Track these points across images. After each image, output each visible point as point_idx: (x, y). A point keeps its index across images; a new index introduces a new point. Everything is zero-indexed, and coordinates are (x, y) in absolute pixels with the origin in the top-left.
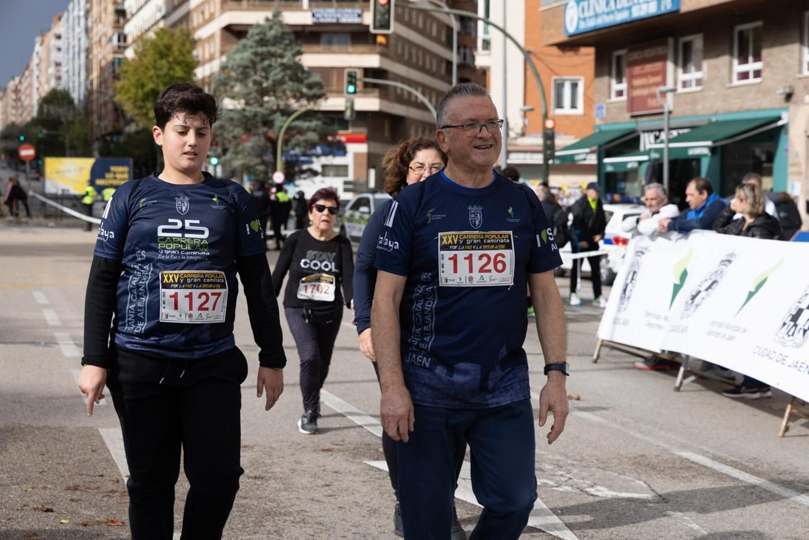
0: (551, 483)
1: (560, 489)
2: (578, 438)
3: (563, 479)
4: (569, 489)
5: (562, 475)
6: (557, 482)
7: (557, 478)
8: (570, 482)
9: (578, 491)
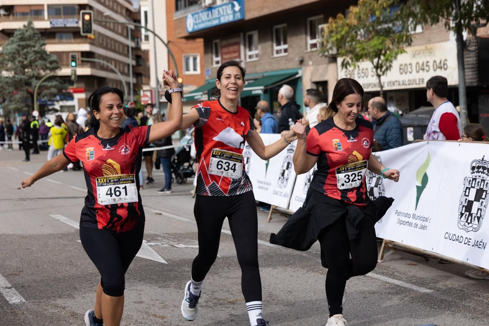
0: (159, 244)
1: (163, 246)
2: (176, 227)
3: (165, 242)
4: (167, 245)
5: (165, 241)
6: (162, 244)
7: (162, 242)
8: (168, 243)
9: (171, 246)
